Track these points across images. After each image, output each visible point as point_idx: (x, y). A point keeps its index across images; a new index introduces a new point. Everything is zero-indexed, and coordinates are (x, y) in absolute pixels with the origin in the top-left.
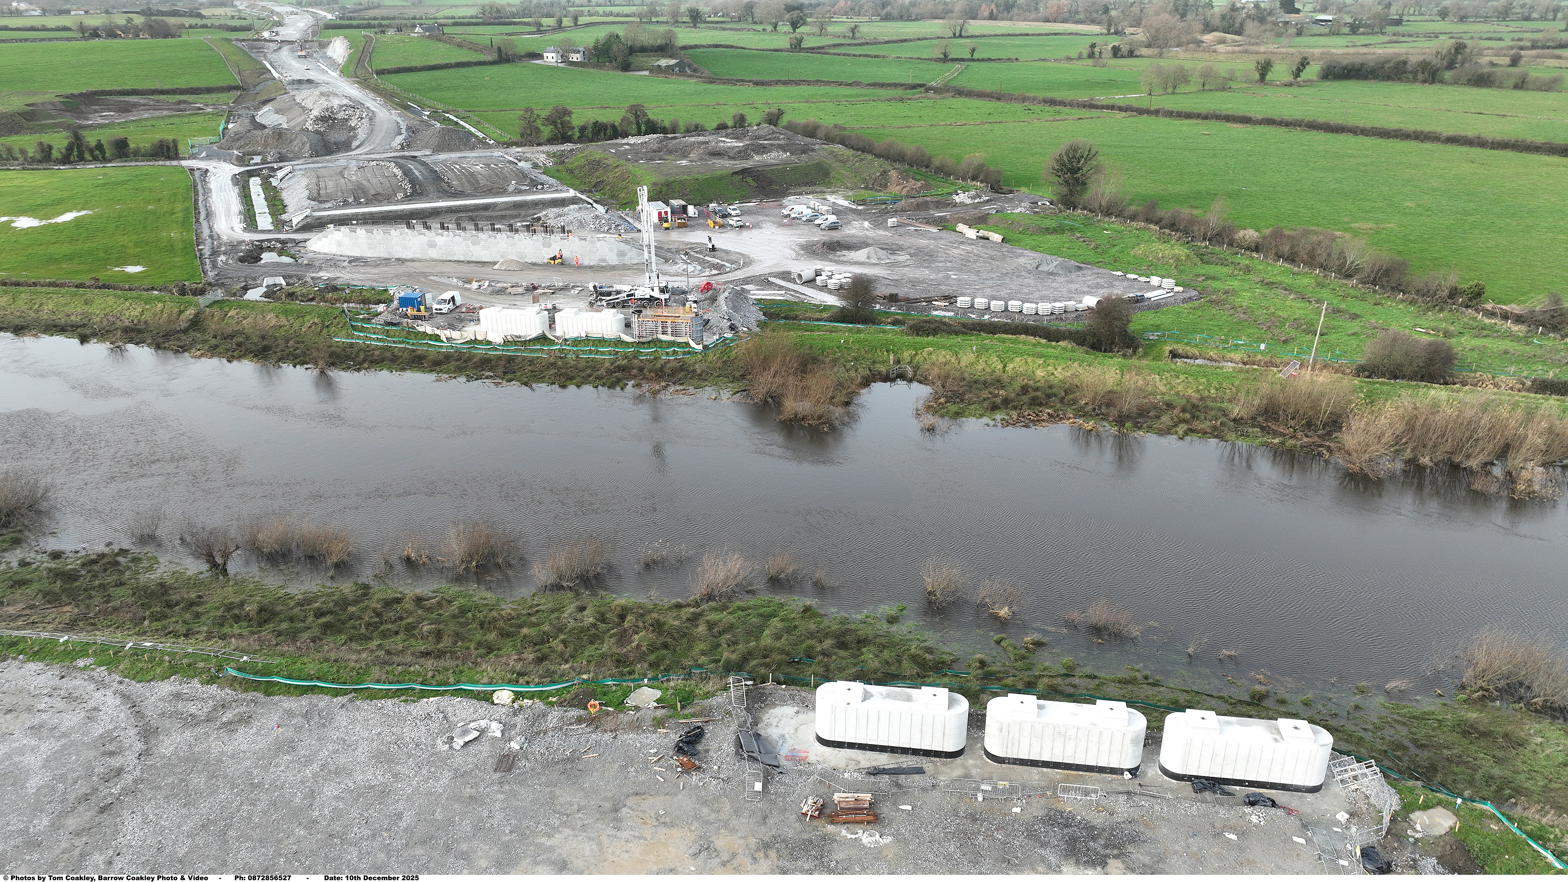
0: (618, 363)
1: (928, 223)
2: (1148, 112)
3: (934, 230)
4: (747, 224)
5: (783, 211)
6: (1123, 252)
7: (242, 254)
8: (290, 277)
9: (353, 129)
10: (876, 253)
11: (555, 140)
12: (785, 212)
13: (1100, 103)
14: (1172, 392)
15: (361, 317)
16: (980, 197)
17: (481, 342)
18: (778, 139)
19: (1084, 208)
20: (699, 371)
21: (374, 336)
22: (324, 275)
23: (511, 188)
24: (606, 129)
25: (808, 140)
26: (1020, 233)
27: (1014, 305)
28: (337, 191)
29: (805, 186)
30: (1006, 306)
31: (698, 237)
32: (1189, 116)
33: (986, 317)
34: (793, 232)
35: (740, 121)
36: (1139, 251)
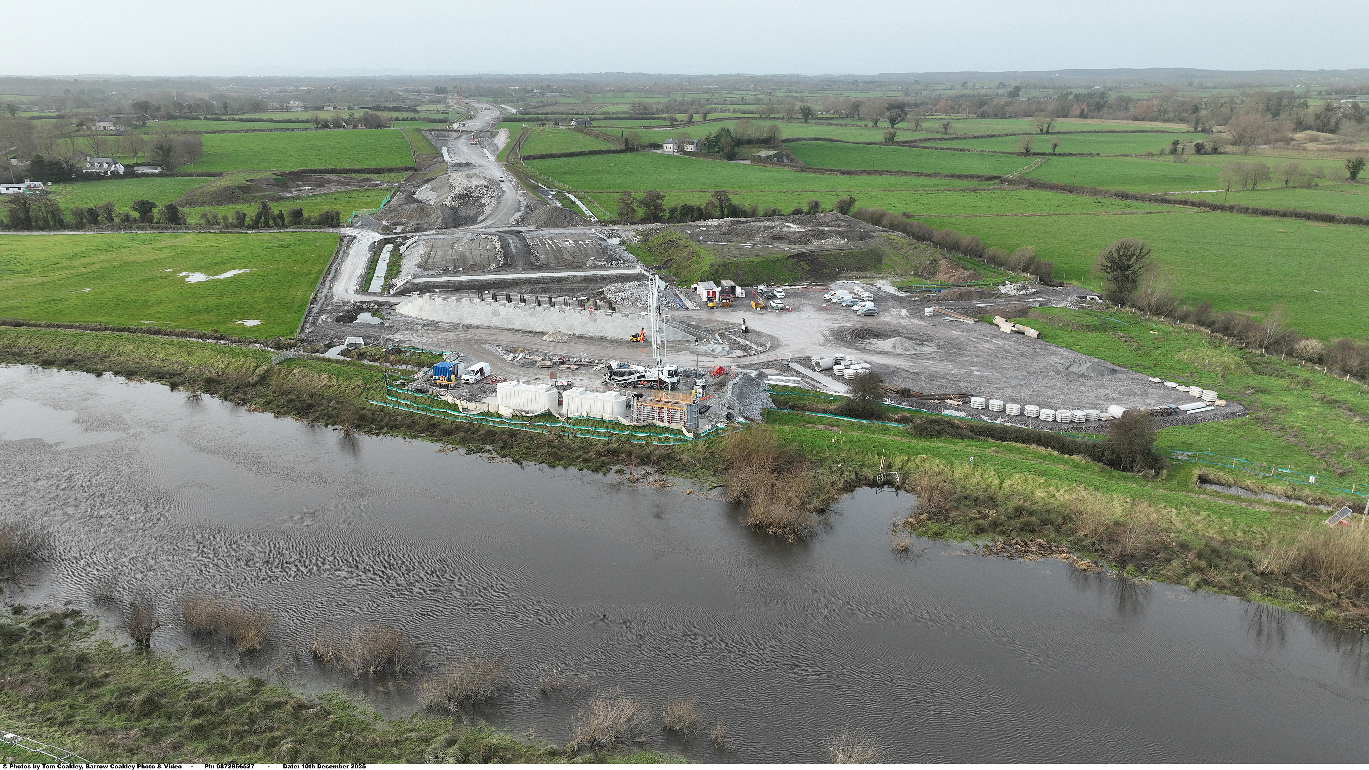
0: (610, 446)
1: (966, 314)
2: (1222, 208)
3: (970, 321)
4: (787, 307)
5: (826, 296)
6: (1167, 355)
7: (341, 314)
8: (369, 337)
9: (483, 205)
10: (902, 343)
11: (647, 219)
12: (827, 296)
13: (1173, 198)
14: (1190, 531)
15: (398, 382)
16: (1026, 289)
17: (492, 415)
18: (839, 226)
19: (1133, 306)
20: (684, 461)
21: (403, 402)
22: (398, 337)
23: (589, 263)
24: (692, 212)
25: (870, 226)
26: (1059, 328)
27: (1031, 410)
28: (442, 260)
29: (857, 270)
30: (1023, 410)
31: (735, 317)
32: (1265, 213)
33: (1000, 420)
34: (829, 316)
35: (815, 207)
36: (1184, 356)
